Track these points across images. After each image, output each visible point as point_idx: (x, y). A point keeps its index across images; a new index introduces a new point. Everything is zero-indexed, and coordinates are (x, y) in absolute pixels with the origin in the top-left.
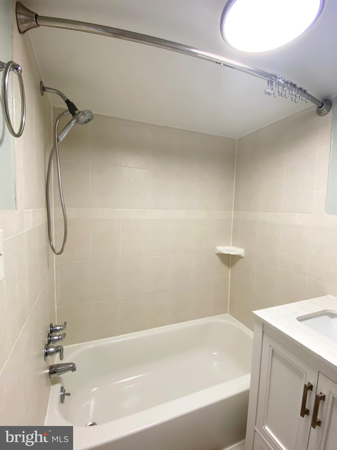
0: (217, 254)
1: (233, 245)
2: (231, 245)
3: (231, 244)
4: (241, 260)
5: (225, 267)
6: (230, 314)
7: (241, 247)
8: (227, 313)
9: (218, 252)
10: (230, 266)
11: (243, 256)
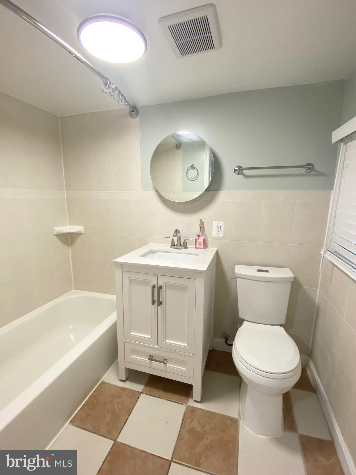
0: (55, 235)
1: (70, 224)
2: (68, 225)
3: (68, 223)
4: (81, 236)
5: (64, 247)
6: (75, 289)
7: (78, 224)
8: (72, 290)
9: (57, 233)
10: (70, 244)
11: (82, 232)
